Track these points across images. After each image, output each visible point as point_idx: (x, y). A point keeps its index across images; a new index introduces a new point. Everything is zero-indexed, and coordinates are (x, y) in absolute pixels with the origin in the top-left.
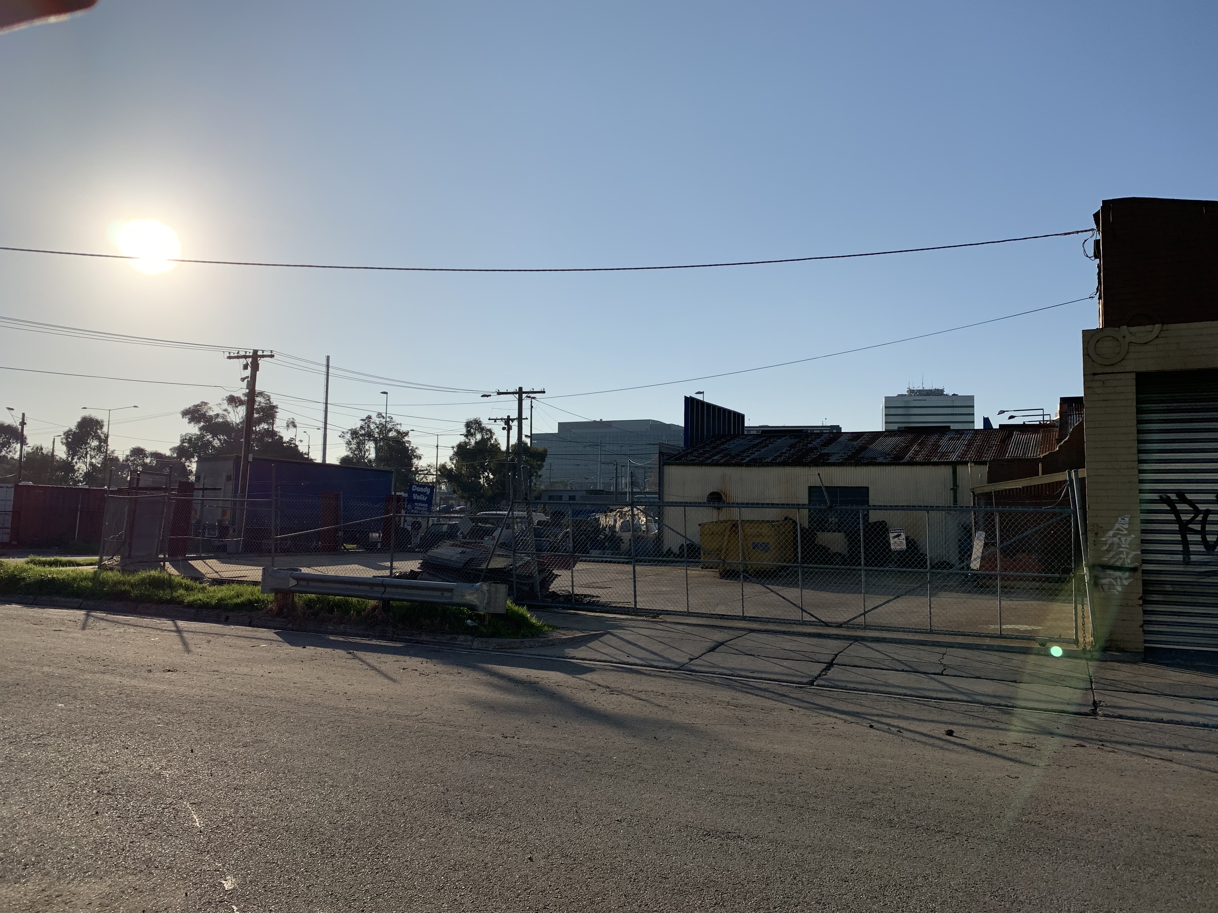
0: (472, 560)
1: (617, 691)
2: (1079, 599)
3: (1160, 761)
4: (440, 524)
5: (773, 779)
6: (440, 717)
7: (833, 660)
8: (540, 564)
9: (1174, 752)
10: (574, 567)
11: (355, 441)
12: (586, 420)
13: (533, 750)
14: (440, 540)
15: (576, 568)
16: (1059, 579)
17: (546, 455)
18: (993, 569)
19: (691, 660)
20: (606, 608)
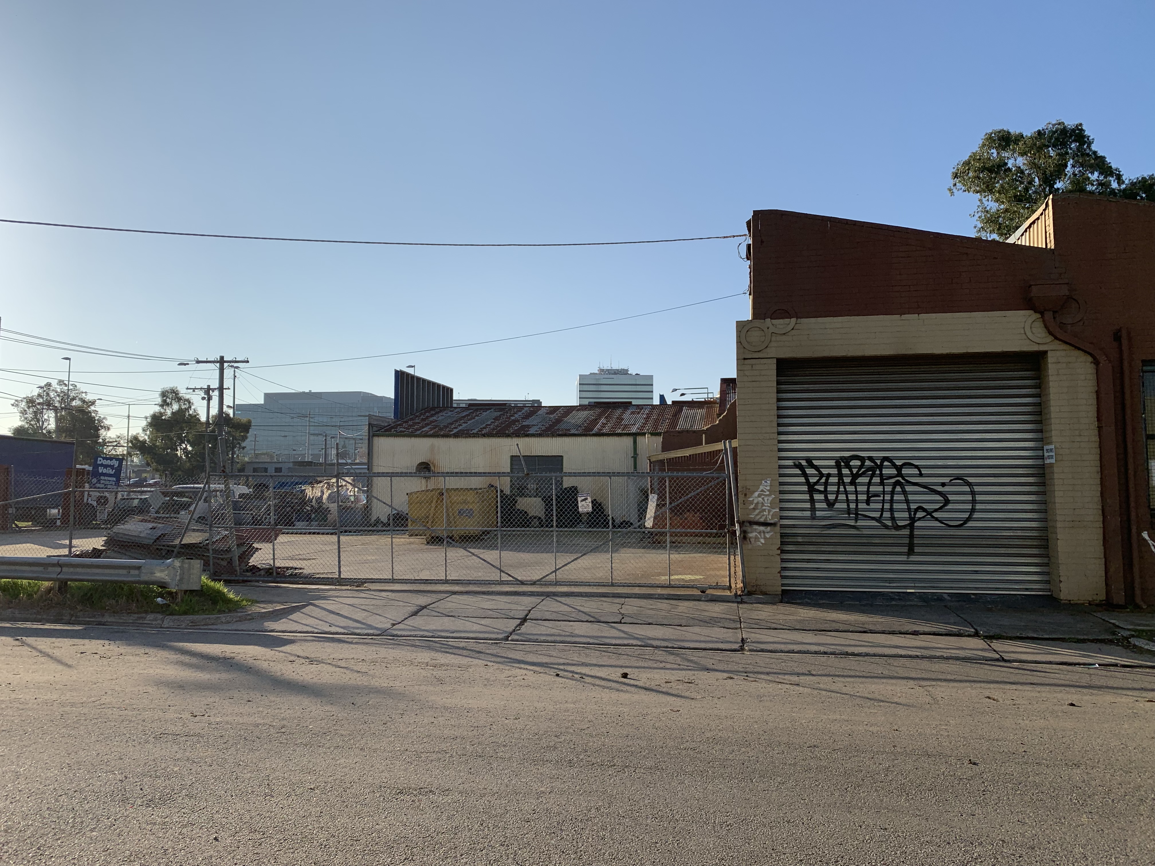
0: (164, 535)
1: (316, 661)
2: (732, 550)
3: (790, 686)
4: (131, 499)
5: (466, 733)
6: (121, 700)
7: (527, 615)
8: (239, 538)
9: (802, 677)
10: (276, 540)
11: (31, 410)
12: (294, 391)
13: (225, 727)
14: (127, 516)
15: (277, 541)
16: (717, 534)
17: (250, 426)
18: (664, 527)
19: (394, 625)
20: (310, 579)
